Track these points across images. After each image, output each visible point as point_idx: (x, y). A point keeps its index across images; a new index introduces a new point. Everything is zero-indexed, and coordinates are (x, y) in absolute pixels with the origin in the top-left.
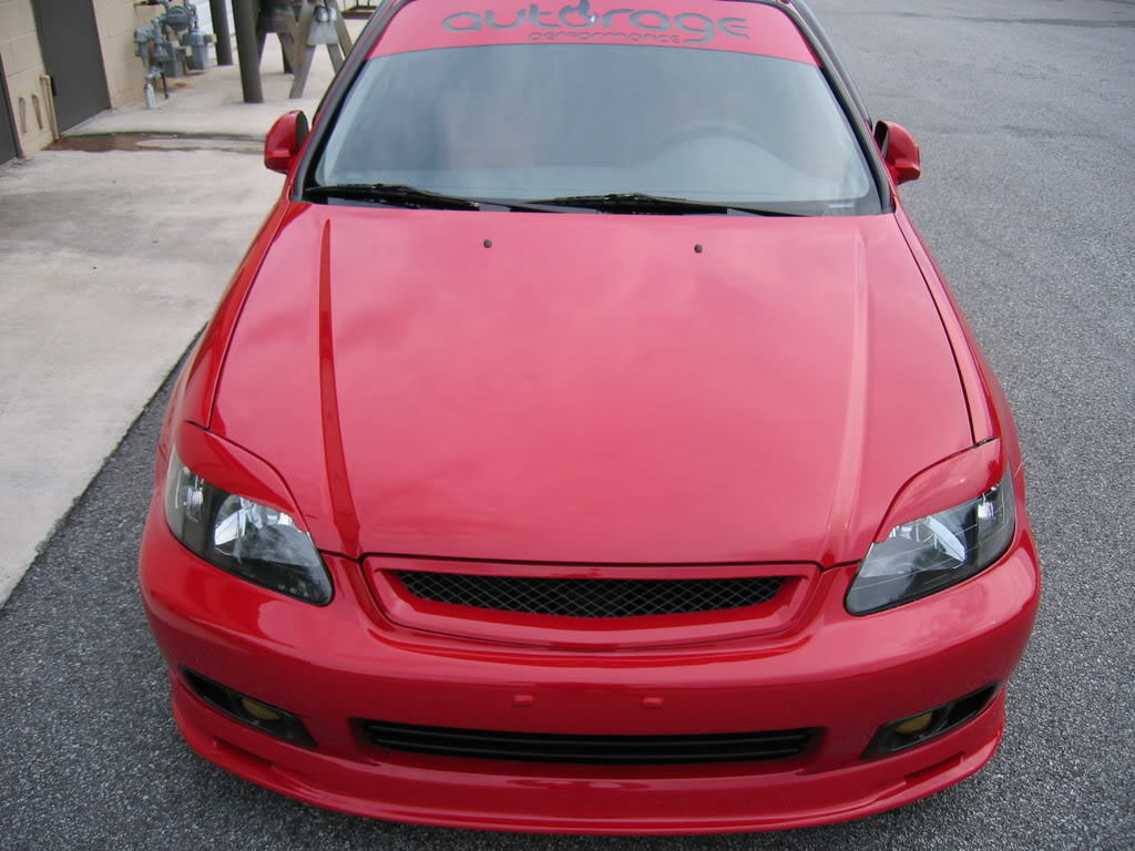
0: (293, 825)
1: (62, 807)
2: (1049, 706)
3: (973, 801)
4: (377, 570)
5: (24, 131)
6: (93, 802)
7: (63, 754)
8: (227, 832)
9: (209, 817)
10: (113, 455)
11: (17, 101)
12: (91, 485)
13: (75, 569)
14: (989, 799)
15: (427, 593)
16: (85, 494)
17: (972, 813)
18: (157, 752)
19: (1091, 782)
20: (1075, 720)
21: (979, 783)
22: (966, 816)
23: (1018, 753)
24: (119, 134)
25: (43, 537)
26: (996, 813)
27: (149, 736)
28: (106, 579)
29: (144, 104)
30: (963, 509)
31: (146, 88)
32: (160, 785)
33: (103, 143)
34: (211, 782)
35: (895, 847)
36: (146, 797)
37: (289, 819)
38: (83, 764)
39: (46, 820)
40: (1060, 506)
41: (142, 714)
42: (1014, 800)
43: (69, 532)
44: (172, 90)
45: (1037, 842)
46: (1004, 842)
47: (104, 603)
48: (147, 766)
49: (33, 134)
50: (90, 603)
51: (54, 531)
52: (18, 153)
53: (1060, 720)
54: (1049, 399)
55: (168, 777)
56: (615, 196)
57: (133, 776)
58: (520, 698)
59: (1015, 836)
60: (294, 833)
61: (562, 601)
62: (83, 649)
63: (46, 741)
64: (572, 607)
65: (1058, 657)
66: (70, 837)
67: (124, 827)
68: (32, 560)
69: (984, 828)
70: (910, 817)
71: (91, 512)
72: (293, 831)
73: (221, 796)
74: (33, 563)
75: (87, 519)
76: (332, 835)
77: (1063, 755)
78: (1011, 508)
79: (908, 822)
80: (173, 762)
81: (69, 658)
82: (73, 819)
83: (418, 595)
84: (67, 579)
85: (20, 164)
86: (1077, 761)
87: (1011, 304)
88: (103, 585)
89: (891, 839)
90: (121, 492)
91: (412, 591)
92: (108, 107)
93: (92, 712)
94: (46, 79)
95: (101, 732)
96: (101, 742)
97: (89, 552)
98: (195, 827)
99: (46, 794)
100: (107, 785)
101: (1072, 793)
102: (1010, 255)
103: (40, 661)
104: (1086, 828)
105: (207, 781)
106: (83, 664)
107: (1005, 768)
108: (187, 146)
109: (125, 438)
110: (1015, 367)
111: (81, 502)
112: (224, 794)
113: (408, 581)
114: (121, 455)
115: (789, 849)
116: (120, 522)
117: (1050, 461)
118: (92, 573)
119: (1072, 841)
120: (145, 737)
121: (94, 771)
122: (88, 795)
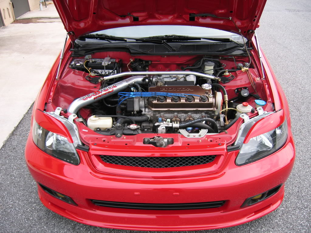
0: (73, 226)
1: (7, 222)
2: (297, 186)
3: (275, 216)
4: (93, 155)
5: (5, 19)
6: (16, 220)
7: (8, 205)
8: (54, 229)
9: (49, 224)
10: (26, 114)
11: (3, 10)
12: (20, 123)
13: (14, 148)
14: (279, 216)
15: (108, 161)
16: (18, 126)
17: (274, 220)
18: (35, 204)
19: (310, 210)
20: (305, 191)
21: (276, 211)
22: (272, 221)
23: (288, 201)
24: (32, 18)
25: (5, 139)
26: (281, 220)
27: (33, 199)
28: (22, 151)
29: (39, 9)
30: (272, 132)
31: (40, 5)
32: (35, 214)
33: (28, 21)
34: (50, 213)
35: (251, 231)
36: (31, 218)
37: (72, 224)
38: (14, 208)
39: (2, 226)
40: (301, 124)
41: (31, 193)
42: (287, 216)
43: (13, 137)
44: (48, 5)
45: (294, 229)
46: (284, 229)
47: (22, 159)
48: (32, 209)
49: (8, 19)
50: (18, 159)
51: (8, 137)
52: (4, 25)
53: (301, 191)
54: (298, 91)
55: (38, 212)
56: (167, 35)
57: (28, 212)
58: (136, 193)
59: (287, 227)
60: (74, 229)
61: (149, 163)
62: (15, 173)
63: (3, 202)
64: (152, 165)
65: (300, 171)
66: (9, 231)
67: (25, 227)
68: (2, 146)
69: (278, 225)
70: (255, 222)
71: (19, 131)
72: (74, 228)
73: (53, 218)
74: (2, 147)
75: (18, 133)
76: (85, 229)
77: (301, 202)
78: (286, 130)
79: (255, 223)
80: (39, 207)
81: (11, 176)
82: (10, 225)
83: (105, 162)
84: (11, 151)
85: (4, 28)
86: (306, 204)
87: (287, 62)
88: (22, 153)
89: (250, 229)
90: (28, 125)
91: (104, 161)
92: (30, 11)
93: (17, 192)
94: (11, 3)
95: (19, 198)
96: (19, 201)
97: (18, 143)
98: (45, 227)
99: (3, 218)
100: (20, 215)
101: (304, 214)
102: (287, 48)
103: (3, 177)
104: (308, 225)
105: (49, 213)
106: (15, 177)
107: (284, 206)
108: (51, 21)
109: (30, 108)
110: (288, 82)
111: (17, 128)
112: (54, 217)
113: (102, 157)
114: (28, 114)
115: (219, 232)
116: (27, 134)
117: (298, 110)
118: (19, 150)
119: (304, 229)
120: (32, 199)
121: (17, 210)
122: (15, 218)
